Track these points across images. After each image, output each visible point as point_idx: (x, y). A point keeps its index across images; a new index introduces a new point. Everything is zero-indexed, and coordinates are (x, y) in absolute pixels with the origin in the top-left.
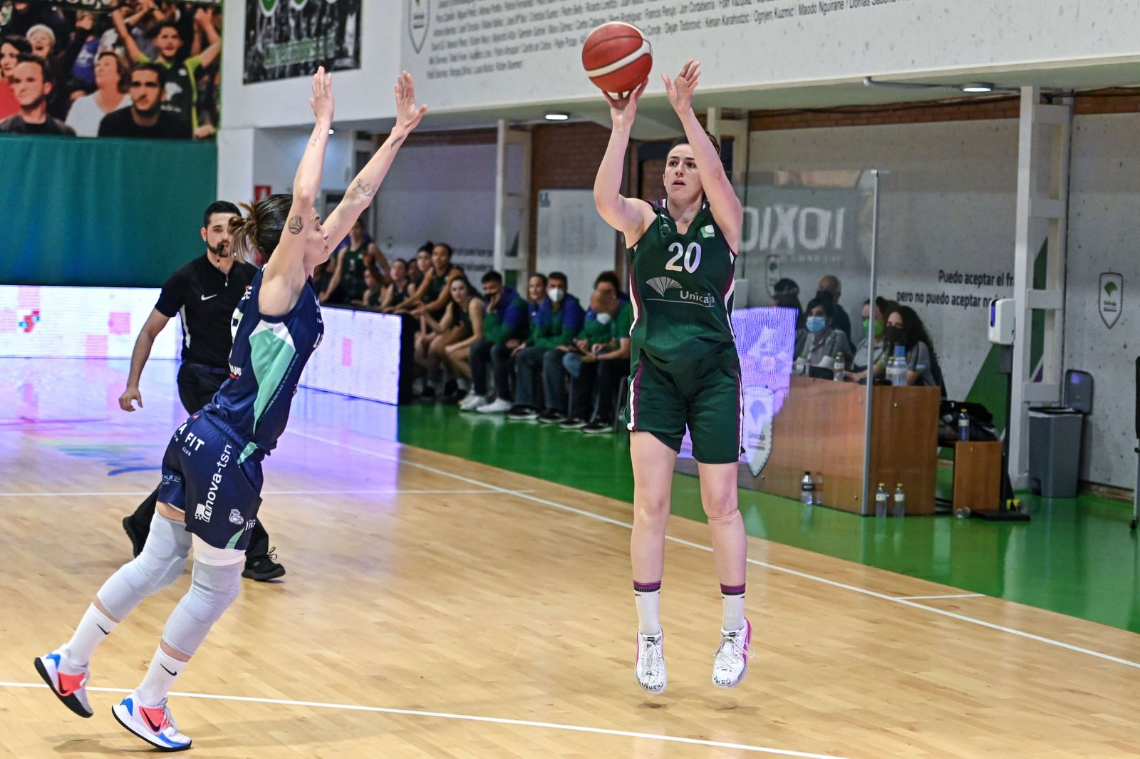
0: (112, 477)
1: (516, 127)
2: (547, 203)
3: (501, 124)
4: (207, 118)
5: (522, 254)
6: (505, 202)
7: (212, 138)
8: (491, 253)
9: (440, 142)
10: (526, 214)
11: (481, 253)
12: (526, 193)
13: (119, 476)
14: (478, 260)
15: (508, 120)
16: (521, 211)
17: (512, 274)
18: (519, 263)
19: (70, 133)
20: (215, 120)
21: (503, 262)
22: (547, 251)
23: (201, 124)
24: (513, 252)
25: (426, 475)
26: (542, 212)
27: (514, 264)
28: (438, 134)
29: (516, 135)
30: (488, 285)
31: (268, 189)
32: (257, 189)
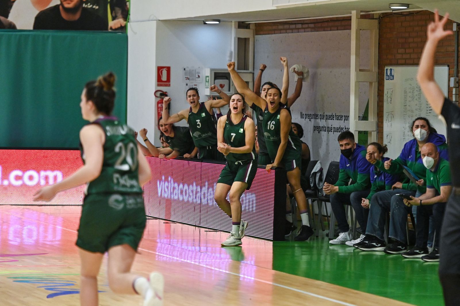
0: (50, 299)
1: (366, 16)
2: (391, 77)
3: (354, 14)
4: (119, 14)
5: (372, 118)
6: (357, 76)
7: (123, 29)
8: (347, 118)
9: (305, 29)
10: (375, 85)
11: (339, 118)
12: (375, 69)
13: (55, 298)
14: (335, 123)
15: (359, 11)
16: (371, 83)
17: (364, 134)
18: (370, 125)
19: (12, 27)
20: (126, 15)
21: (357, 125)
22: (392, 115)
23: (114, 18)
24: (365, 117)
25: (298, 296)
26: (387, 83)
27: (365, 126)
28: (302, 23)
29: (366, 22)
30: (344, 142)
31: (168, 69)
32: (160, 69)
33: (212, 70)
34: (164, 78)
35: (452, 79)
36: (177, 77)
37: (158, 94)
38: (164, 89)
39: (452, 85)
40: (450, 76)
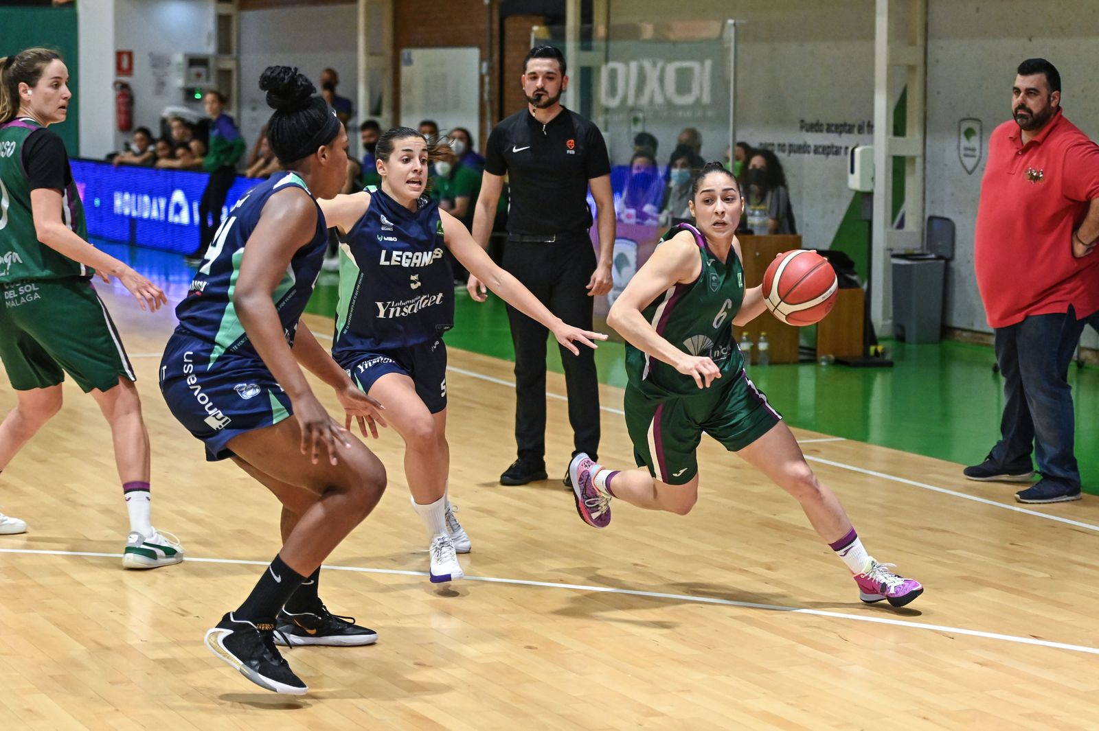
2: (410, 62)
5: (386, 113)
6: (367, 61)
7: (71, 4)
9: (301, 4)
10: (390, 73)
12: (389, 52)
16: (385, 70)
22: (411, 110)
24: (376, 112)
26: (405, 70)
31: (130, 54)
32: (119, 55)
33: (186, 55)
34: (125, 65)
35: (485, 65)
36: (141, 64)
37: (118, 85)
38: (125, 79)
39: (485, 70)
40: (482, 59)
